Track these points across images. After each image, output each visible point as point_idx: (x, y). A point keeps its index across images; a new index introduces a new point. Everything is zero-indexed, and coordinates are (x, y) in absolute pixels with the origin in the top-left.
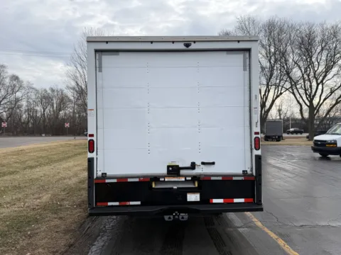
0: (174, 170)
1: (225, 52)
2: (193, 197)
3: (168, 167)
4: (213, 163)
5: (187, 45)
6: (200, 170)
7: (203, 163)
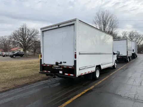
0: (57, 64)
1: (69, 26)
2: (61, 72)
3: (56, 62)
4: (66, 62)
5: (59, 26)
6: (63, 64)
7: (63, 62)
